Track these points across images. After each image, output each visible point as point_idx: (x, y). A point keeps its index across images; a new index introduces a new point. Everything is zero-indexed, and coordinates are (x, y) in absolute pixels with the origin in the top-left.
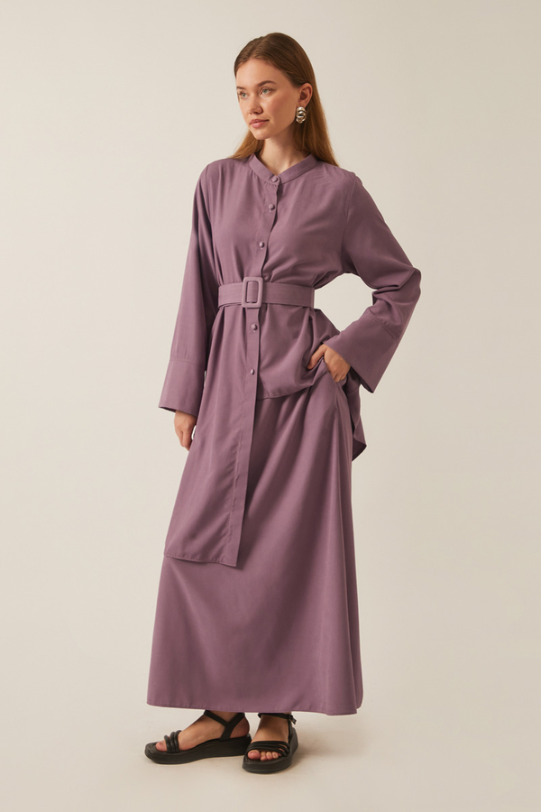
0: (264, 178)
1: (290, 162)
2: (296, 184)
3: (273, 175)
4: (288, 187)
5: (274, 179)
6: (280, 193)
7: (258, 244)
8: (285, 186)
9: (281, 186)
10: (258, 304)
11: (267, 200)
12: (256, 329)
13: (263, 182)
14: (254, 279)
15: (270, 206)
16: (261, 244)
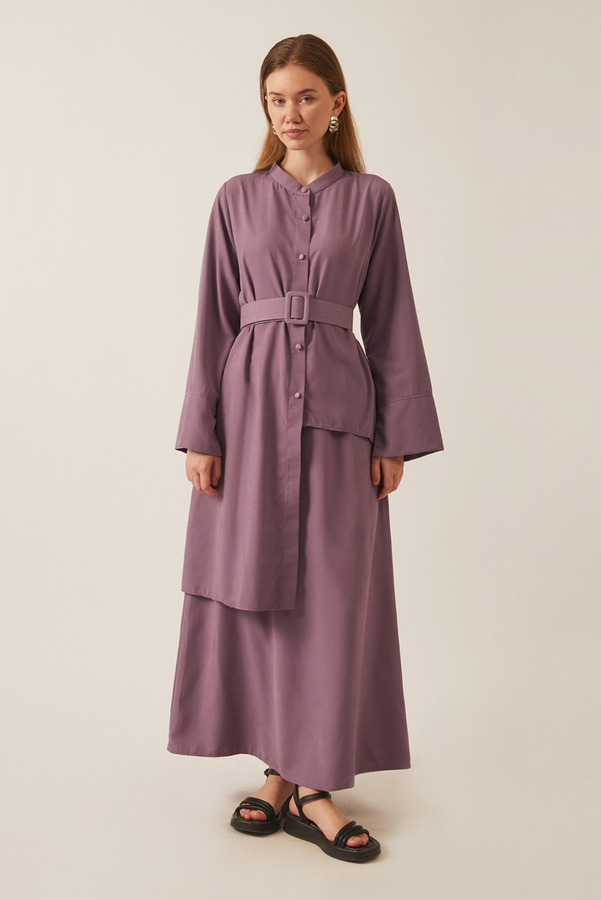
0: (293, 190)
1: (319, 173)
2: (329, 192)
3: (302, 187)
4: (320, 197)
5: (303, 190)
6: (313, 203)
7: (298, 256)
8: (317, 195)
9: (312, 196)
10: (304, 320)
11: (299, 211)
12: (301, 349)
13: (291, 194)
14: (300, 293)
15: (304, 217)
16: (301, 257)
